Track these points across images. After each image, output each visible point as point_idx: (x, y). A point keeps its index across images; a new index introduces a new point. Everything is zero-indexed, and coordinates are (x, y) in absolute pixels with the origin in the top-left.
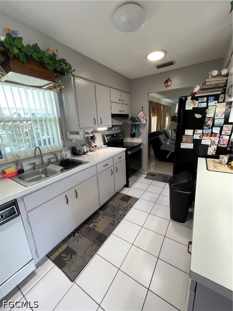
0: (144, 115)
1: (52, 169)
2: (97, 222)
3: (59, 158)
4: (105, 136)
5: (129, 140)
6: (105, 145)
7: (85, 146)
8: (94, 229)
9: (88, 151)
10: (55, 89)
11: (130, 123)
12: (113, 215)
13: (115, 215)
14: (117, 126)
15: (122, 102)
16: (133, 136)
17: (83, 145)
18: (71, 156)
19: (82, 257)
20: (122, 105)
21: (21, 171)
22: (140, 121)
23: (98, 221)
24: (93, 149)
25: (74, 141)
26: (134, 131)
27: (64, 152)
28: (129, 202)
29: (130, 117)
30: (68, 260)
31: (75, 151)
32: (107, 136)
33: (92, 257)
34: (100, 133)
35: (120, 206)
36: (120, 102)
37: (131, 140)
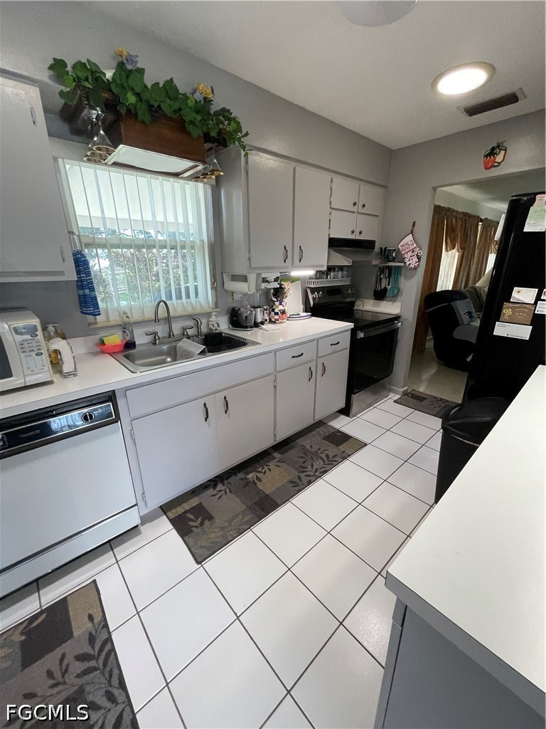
0: (415, 245)
1: (185, 348)
2: (265, 473)
3: (204, 329)
4: (309, 290)
5: (368, 306)
6: (306, 312)
7: (259, 309)
8: (254, 483)
9: (266, 320)
10: (205, 178)
11: (376, 262)
12: (300, 467)
13: (305, 468)
14: (341, 268)
15: (361, 210)
16: (380, 295)
17: (254, 307)
18: (229, 328)
19: (222, 528)
20: (359, 216)
21: (130, 345)
22: (403, 261)
23: (267, 471)
24: (277, 317)
25: (237, 297)
26: (384, 284)
27: (214, 317)
28: (342, 448)
29: (377, 249)
30: (197, 527)
31: (236, 317)
32: (313, 290)
33: (240, 533)
34: (299, 282)
35: (320, 451)
36: (355, 209)
37: (373, 305)
